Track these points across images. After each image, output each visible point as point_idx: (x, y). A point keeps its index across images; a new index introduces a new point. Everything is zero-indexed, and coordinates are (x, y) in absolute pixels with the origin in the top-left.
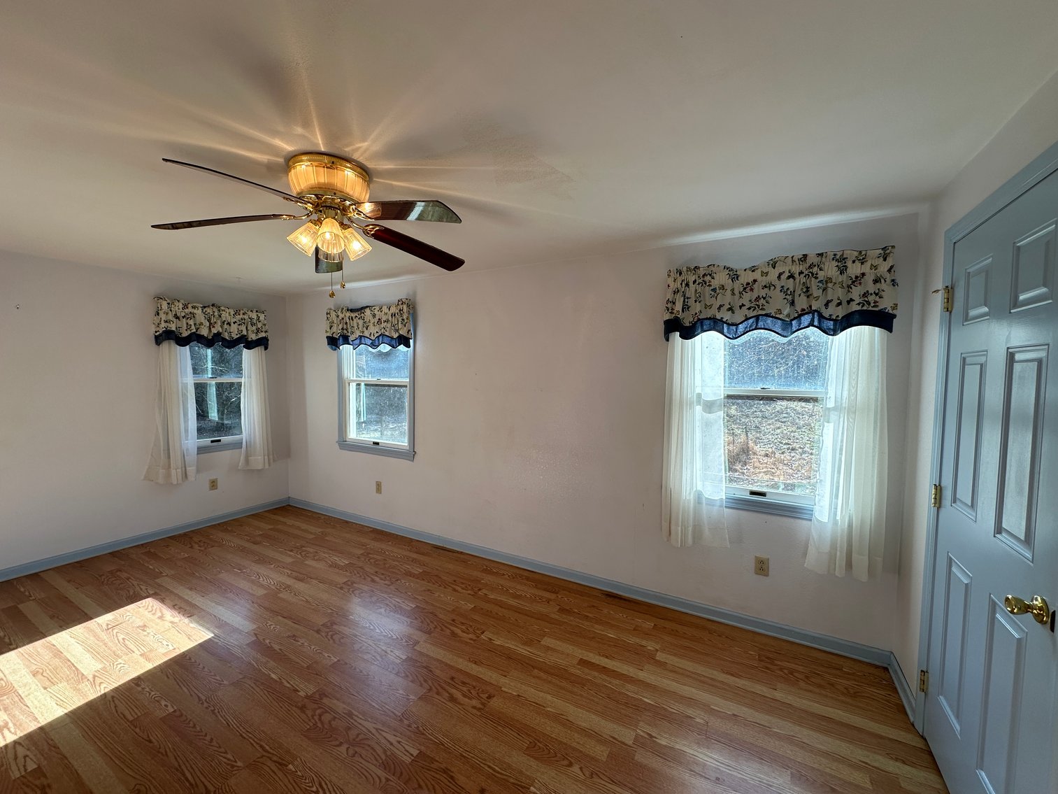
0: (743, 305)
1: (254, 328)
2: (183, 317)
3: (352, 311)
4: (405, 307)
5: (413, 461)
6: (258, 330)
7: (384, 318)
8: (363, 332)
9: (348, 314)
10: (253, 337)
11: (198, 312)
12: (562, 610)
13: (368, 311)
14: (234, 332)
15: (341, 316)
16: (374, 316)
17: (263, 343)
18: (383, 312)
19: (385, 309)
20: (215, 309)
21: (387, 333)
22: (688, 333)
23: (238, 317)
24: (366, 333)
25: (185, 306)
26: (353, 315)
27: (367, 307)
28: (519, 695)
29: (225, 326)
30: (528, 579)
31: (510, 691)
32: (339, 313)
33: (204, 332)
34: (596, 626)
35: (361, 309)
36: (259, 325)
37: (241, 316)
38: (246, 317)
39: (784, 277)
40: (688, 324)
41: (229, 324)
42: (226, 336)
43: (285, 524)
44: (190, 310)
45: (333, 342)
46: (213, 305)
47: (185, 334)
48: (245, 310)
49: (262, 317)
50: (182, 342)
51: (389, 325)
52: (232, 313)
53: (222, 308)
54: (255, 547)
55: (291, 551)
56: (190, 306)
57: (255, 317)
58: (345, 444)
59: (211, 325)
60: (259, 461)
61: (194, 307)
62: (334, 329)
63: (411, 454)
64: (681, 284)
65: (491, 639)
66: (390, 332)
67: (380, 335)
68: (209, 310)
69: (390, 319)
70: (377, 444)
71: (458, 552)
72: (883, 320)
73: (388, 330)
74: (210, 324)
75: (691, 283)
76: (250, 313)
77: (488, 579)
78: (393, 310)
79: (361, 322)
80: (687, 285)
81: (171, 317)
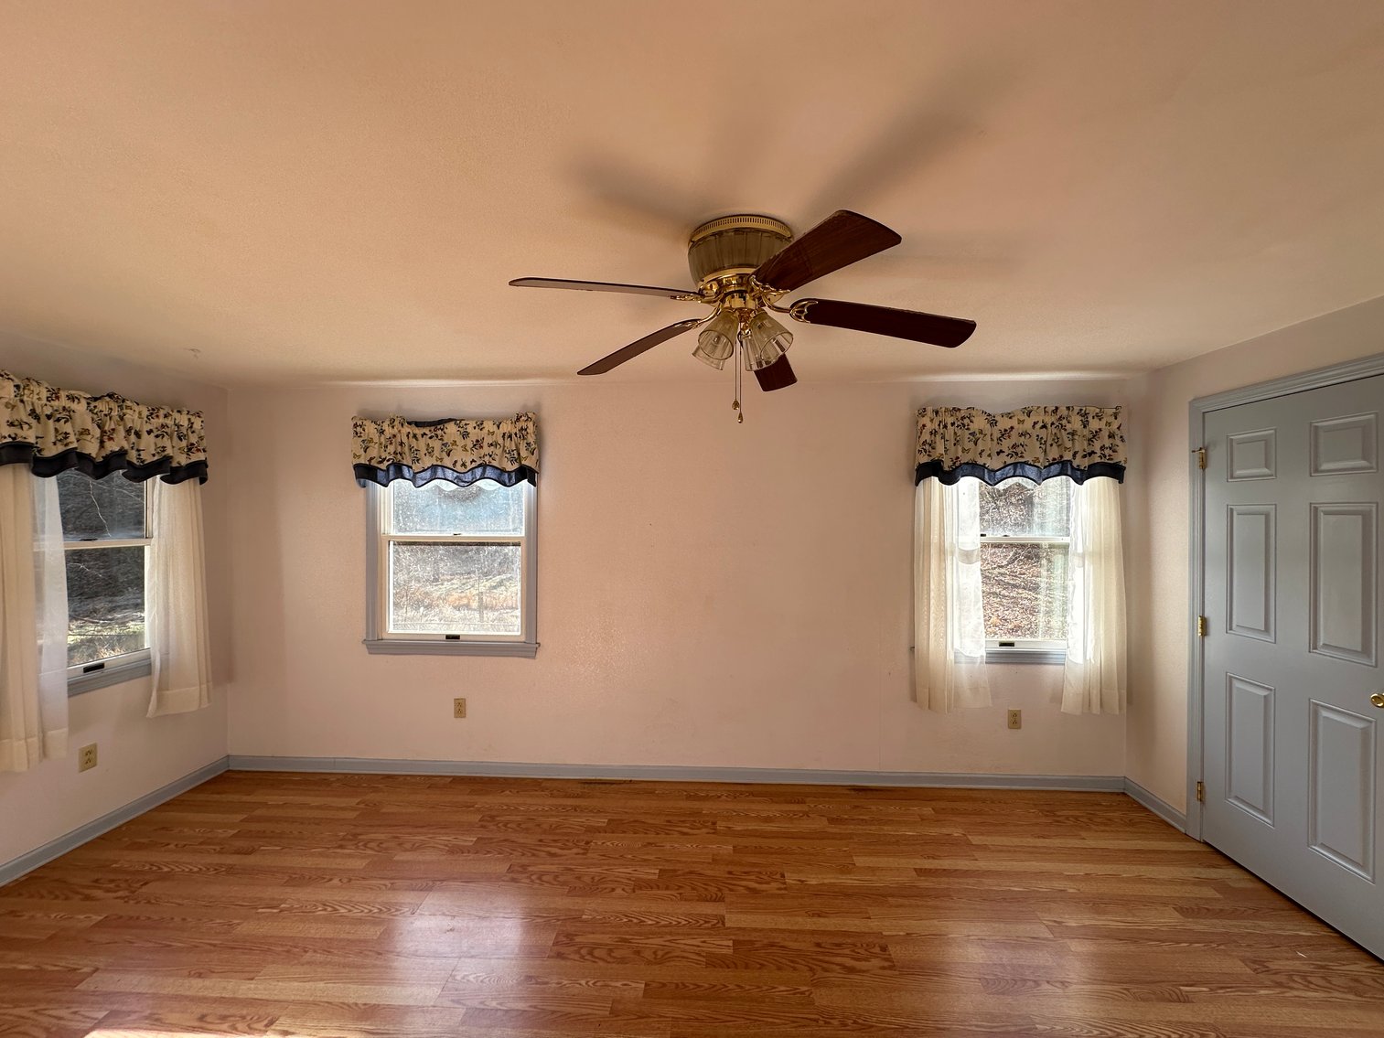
0: (1001, 451)
1: (184, 443)
2: (49, 417)
3: (418, 424)
4: (530, 425)
5: (534, 658)
6: (190, 448)
7: (489, 440)
8: (441, 460)
9: (407, 429)
10: (182, 460)
11: (80, 407)
12: (832, 821)
13: (451, 429)
14: (148, 449)
15: (389, 431)
16: (465, 435)
17: (197, 471)
18: (485, 431)
19: (489, 426)
20: (113, 405)
21: (494, 463)
22: (949, 478)
23: (156, 422)
24: (448, 462)
25: (54, 395)
26: (419, 431)
27: (450, 420)
28: (908, 934)
29: (133, 437)
30: (752, 794)
31: (894, 933)
32: (385, 426)
33: (91, 448)
34: (885, 828)
35: (439, 423)
36: (194, 439)
37: (162, 420)
38: (169, 422)
39: (1038, 426)
40: (946, 469)
41: (138, 435)
42: (133, 456)
43: (265, 805)
44: (64, 402)
45: (367, 473)
46: (111, 396)
47: (51, 451)
48: (167, 410)
49: (197, 424)
50: (45, 467)
51: (498, 451)
52: (145, 413)
53: (128, 403)
54: (251, 860)
55: (341, 847)
56: (63, 394)
57: (186, 424)
58: (378, 644)
59: (105, 436)
60: (189, 695)
61: (71, 398)
62: (374, 452)
63: (527, 648)
64: (939, 425)
65: (802, 881)
66: (501, 460)
67: (480, 466)
68: (102, 406)
69: (501, 441)
70: (457, 637)
71: (625, 782)
72: (1116, 471)
73: (497, 457)
74: (103, 432)
75: (949, 426)
76: (176, 415)
77: (707, 807)
78: (506, 428)
79: (436, 444)
80: (945, 427)
81: (23, 414)
